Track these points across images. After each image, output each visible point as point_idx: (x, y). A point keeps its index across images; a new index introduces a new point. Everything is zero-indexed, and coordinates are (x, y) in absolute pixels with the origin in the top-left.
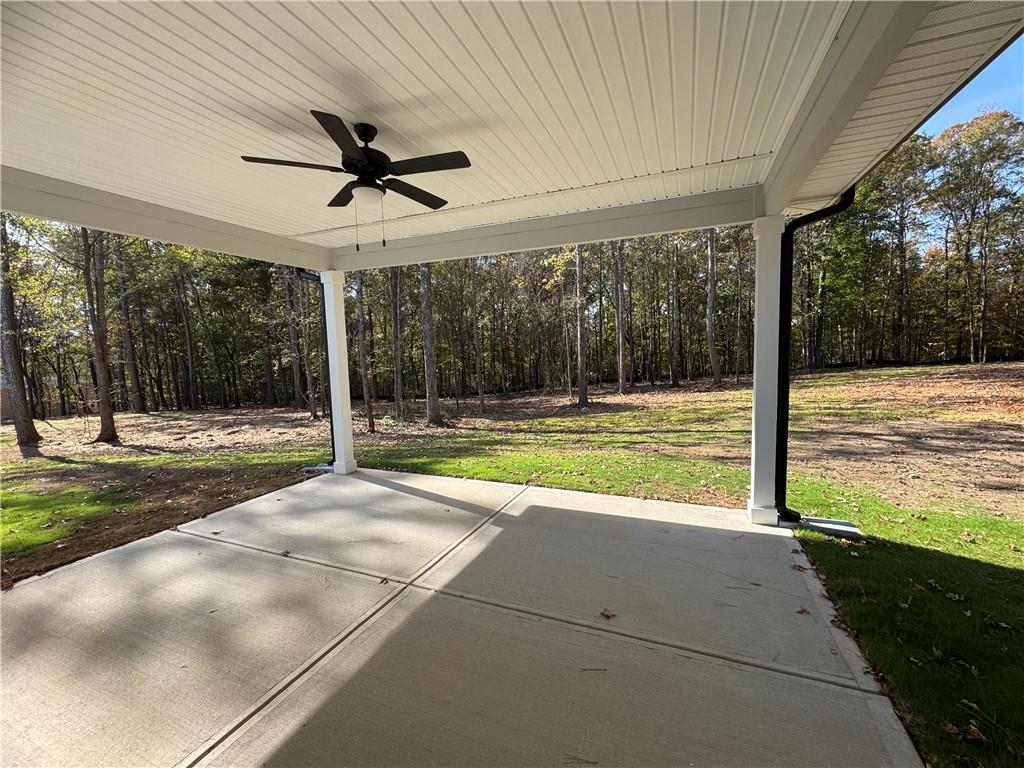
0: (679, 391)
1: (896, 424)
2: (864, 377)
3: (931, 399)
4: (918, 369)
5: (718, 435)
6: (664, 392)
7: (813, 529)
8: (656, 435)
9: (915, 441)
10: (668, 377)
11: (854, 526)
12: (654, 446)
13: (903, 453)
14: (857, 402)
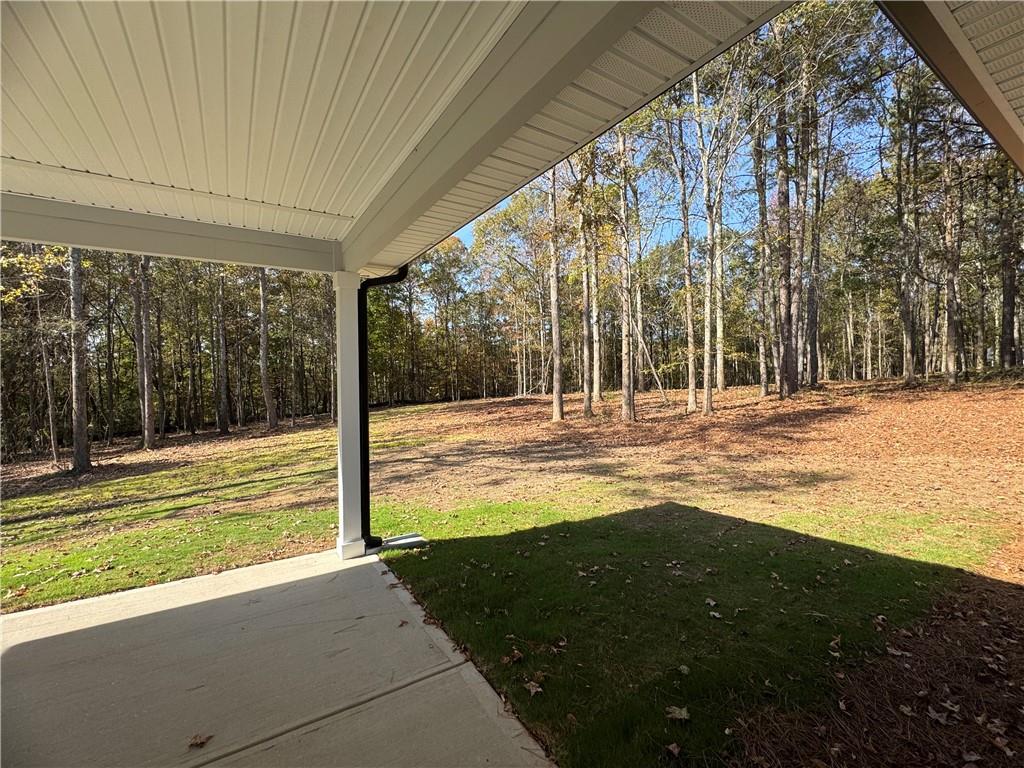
0: (228, 439)
1: (423, 448)
2: (395, 414)
3: (438, 427)
4: (427, 406)
5: (286, 480)
6: (211, 442)
7: (393, 548)
8: (211, 494)
9: (438, 460)
10: (212, 424)
11: (419, 536)
12: (211, 507)
13: (433, 470)
14: (394, 434)
